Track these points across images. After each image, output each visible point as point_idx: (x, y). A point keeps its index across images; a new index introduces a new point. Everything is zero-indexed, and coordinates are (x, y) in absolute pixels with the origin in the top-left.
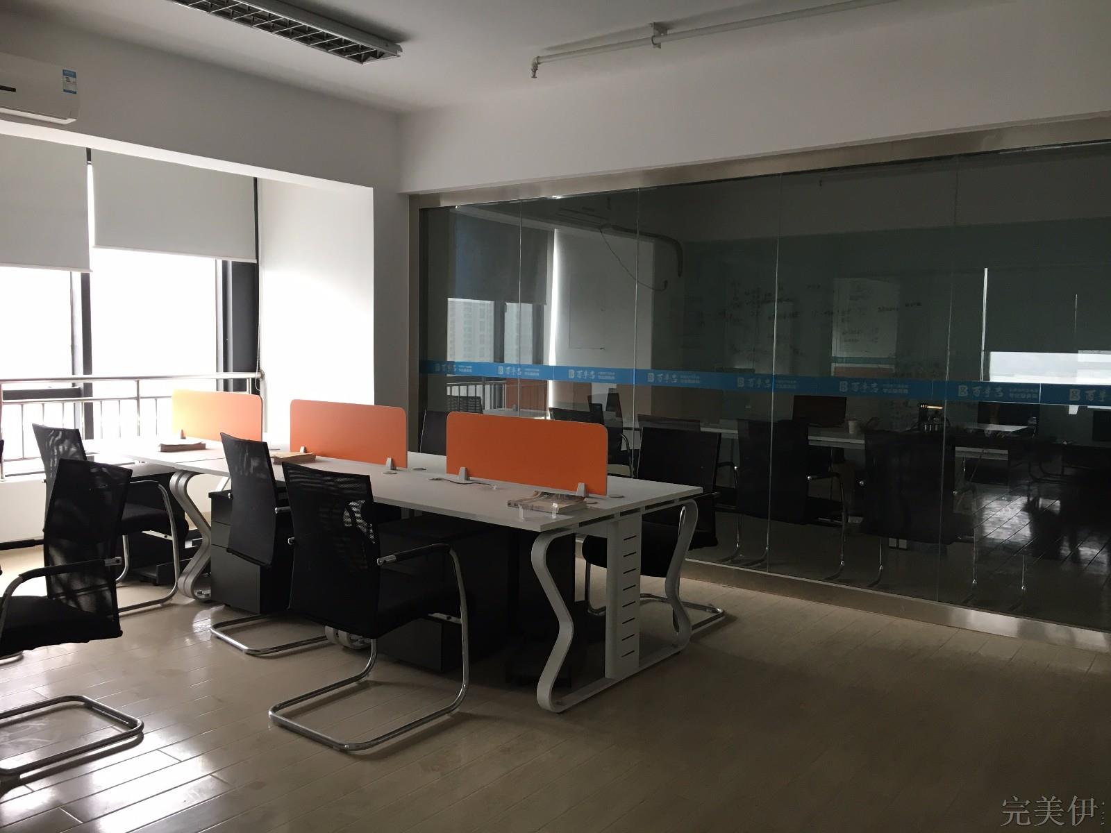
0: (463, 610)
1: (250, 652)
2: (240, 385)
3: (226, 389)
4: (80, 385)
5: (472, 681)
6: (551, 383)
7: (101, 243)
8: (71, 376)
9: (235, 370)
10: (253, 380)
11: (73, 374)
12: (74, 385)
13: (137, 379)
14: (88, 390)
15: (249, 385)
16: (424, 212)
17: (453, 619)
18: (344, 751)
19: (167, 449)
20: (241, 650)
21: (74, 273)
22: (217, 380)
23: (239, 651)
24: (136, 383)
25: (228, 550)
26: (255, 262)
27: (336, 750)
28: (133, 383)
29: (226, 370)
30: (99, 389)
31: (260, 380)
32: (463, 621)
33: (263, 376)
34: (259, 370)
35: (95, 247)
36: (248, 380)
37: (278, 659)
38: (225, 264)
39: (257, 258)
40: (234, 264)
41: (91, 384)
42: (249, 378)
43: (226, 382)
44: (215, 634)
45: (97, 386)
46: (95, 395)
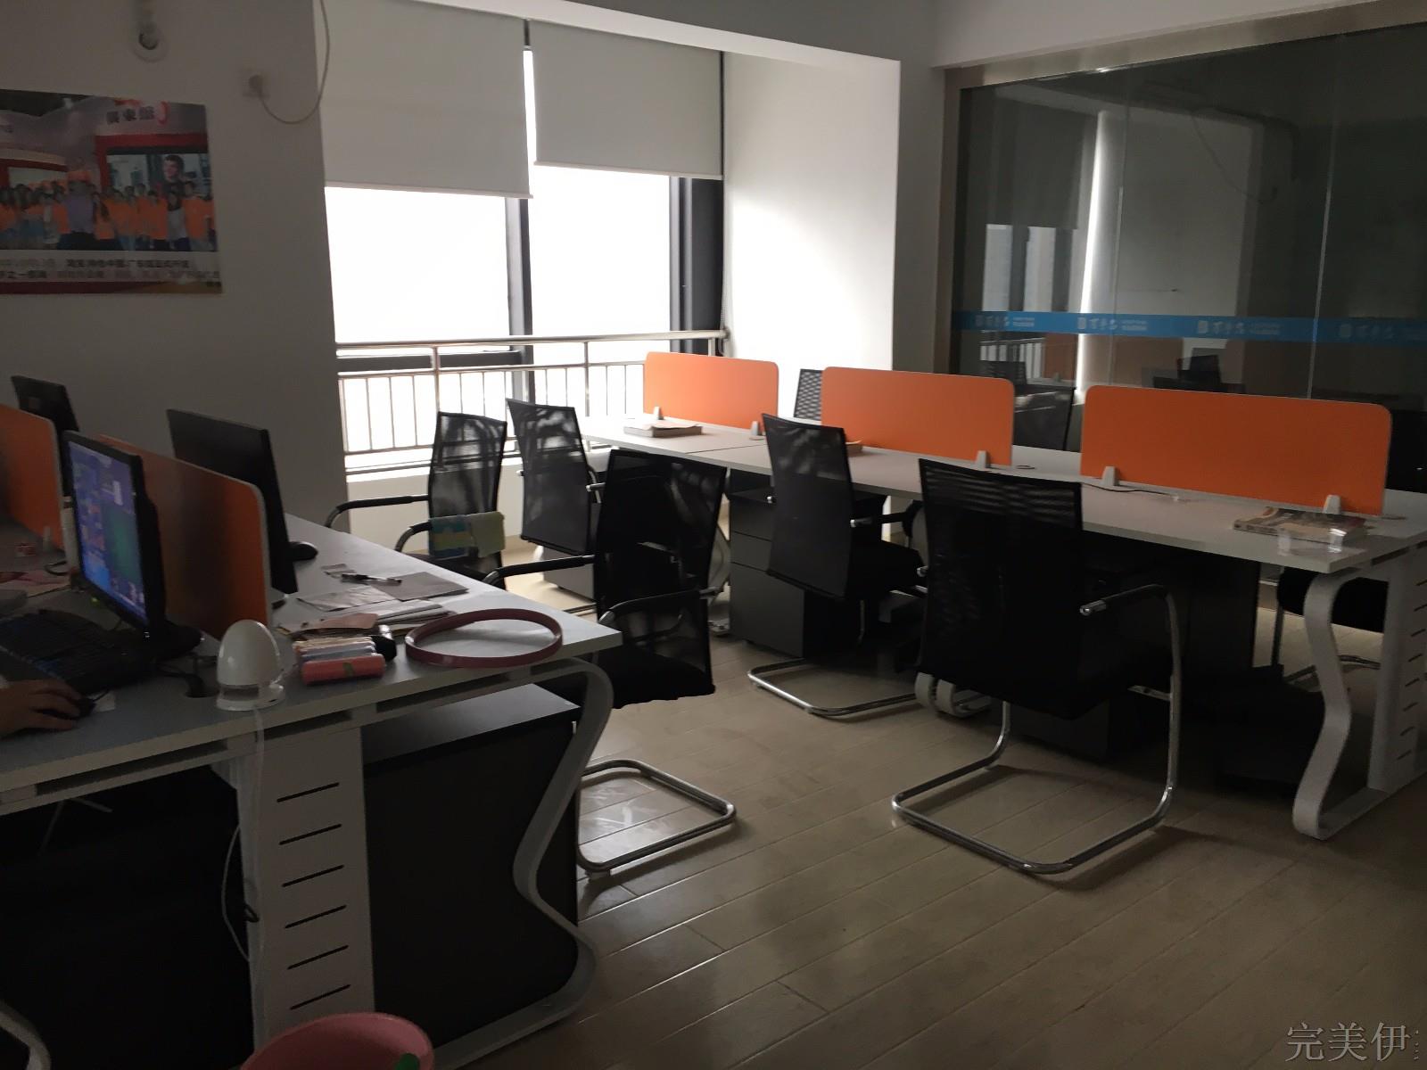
0: (1175, 681)
1: (815, 712)
2: (700, 347)
3: (683, 350)
4: (520, 348)
5: (1180, 783)
6: (1082, 337)
7: (543, 159)
8: (507, 335)
9: (696, 328)
10: (717, 339)
11: (511, 334)
12: (512, 348)
13: (585, 340)
14: (528, 355)
15: (711, 347)
16: (967, 94)
17: (1156, 694)
18: (1026, 872)
19: (659, 433)
20: (802, 708)
21: (510, 199)
22: (671, 341)
23: (799, 709)
24: (583, 345)
25: (769, 572)
26: (719, 178)
27: (1012, 869)
28: (581, 345)
29: (682, 328)
30: (542, 354)
31: (725, 340)
32: (1173, 697)
33: (728, 335)
34: (725, 329)
35: (536, 164)
36: (710, 341)
37: (859, 724)
38: (682, 183)
39: (722, 173)
40: (696, 183)
41: (532, 347)
42: (711, 338)
43: (682, 342)
44: (758, 683)
45: (538, 349)
46: (537, 362)
